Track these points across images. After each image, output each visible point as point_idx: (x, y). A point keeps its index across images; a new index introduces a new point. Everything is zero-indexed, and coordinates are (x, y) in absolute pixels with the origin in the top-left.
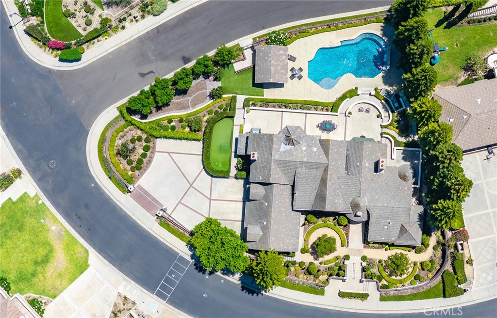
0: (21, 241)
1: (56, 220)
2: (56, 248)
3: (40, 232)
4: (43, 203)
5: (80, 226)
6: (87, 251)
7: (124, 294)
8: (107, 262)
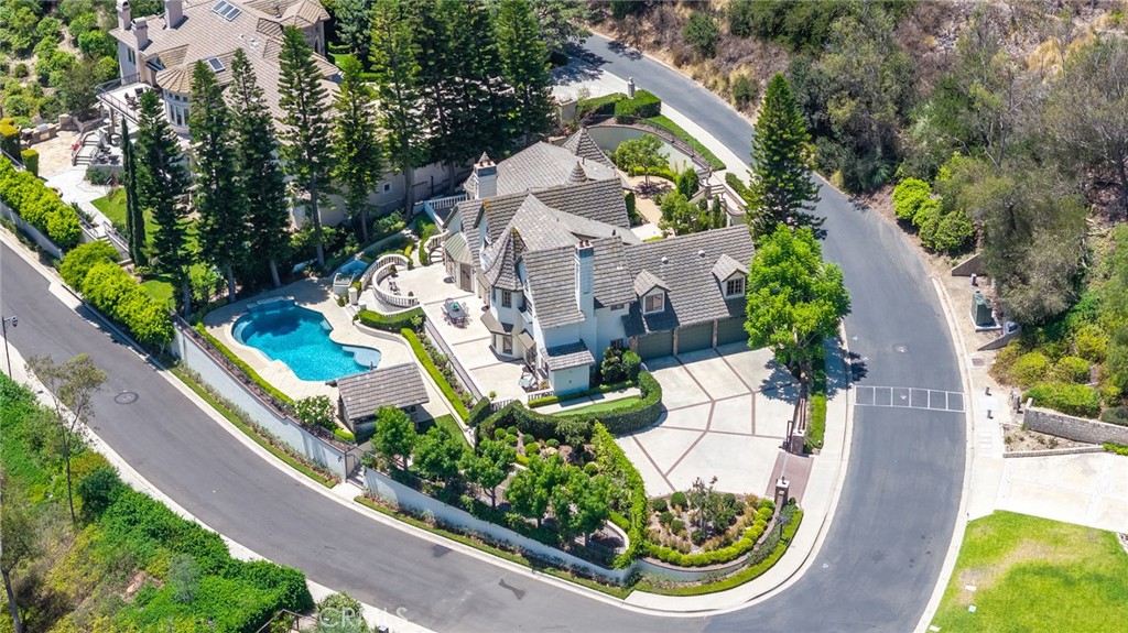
0: (1049, 621)
1: (951, 591)
2: (1008, 567)
3: (1000, 602)
4: (932, 623)
5: (929, 553)
6: (971, 525)
7: (1002, 448)
8: (965, 493)
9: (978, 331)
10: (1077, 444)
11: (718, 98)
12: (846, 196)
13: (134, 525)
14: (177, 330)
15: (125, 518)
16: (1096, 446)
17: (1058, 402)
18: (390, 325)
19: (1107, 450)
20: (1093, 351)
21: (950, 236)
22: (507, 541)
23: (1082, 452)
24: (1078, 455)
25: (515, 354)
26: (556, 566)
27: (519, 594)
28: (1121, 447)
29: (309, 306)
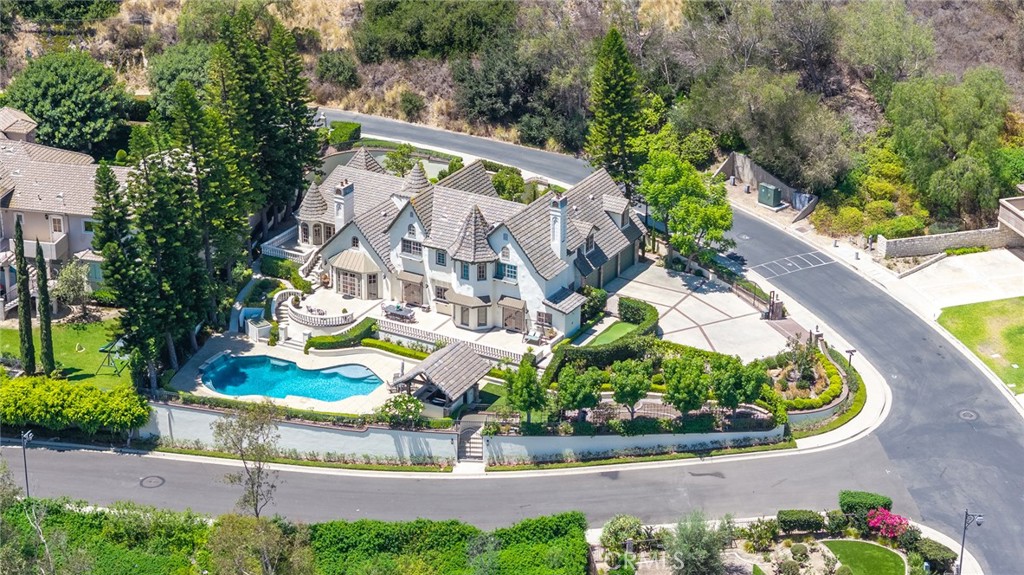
2: (1000, 336)
7: (892, 274)
9: (777, 211)
10: (928, 257)
11: (383, 118)
12: (571, 157)
13: (347, 551)
14: (154, 408)
15: (334, 548)
16: (940, 255)
17: (897, 232)
18: (350, 340)
19: (949, 255)
20: (886, 193)
21: (698, 153)
22: (659, 446)
23: (936, 261)
24: (936, 264)
25: (490, 324)
26: (719, 447)
27: (718, 475)
28: (957, 249)
29: (246, 354)
